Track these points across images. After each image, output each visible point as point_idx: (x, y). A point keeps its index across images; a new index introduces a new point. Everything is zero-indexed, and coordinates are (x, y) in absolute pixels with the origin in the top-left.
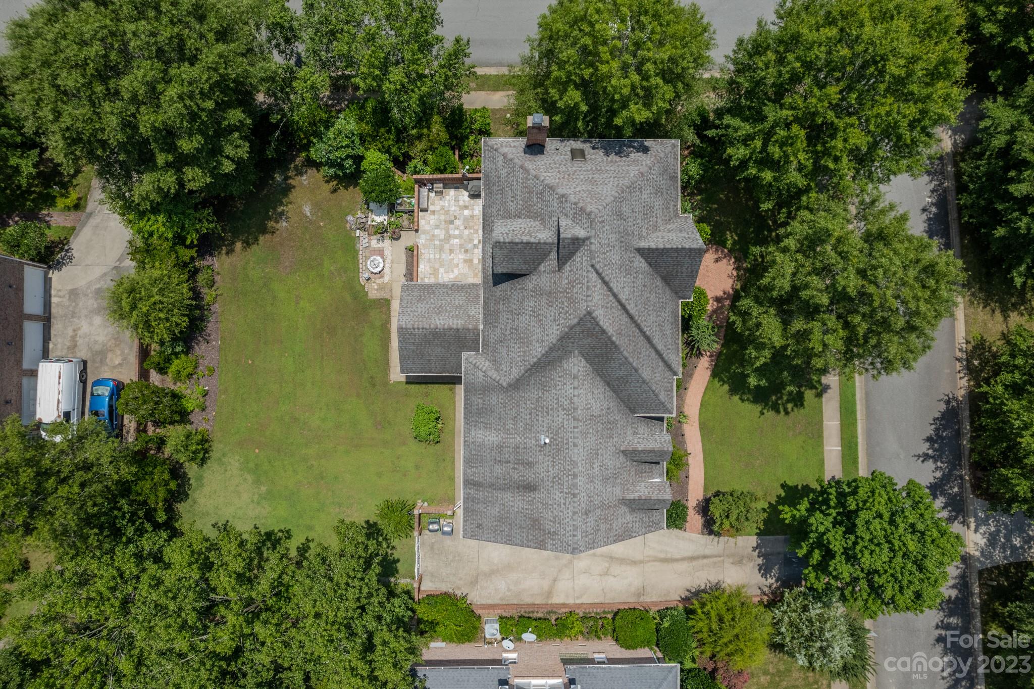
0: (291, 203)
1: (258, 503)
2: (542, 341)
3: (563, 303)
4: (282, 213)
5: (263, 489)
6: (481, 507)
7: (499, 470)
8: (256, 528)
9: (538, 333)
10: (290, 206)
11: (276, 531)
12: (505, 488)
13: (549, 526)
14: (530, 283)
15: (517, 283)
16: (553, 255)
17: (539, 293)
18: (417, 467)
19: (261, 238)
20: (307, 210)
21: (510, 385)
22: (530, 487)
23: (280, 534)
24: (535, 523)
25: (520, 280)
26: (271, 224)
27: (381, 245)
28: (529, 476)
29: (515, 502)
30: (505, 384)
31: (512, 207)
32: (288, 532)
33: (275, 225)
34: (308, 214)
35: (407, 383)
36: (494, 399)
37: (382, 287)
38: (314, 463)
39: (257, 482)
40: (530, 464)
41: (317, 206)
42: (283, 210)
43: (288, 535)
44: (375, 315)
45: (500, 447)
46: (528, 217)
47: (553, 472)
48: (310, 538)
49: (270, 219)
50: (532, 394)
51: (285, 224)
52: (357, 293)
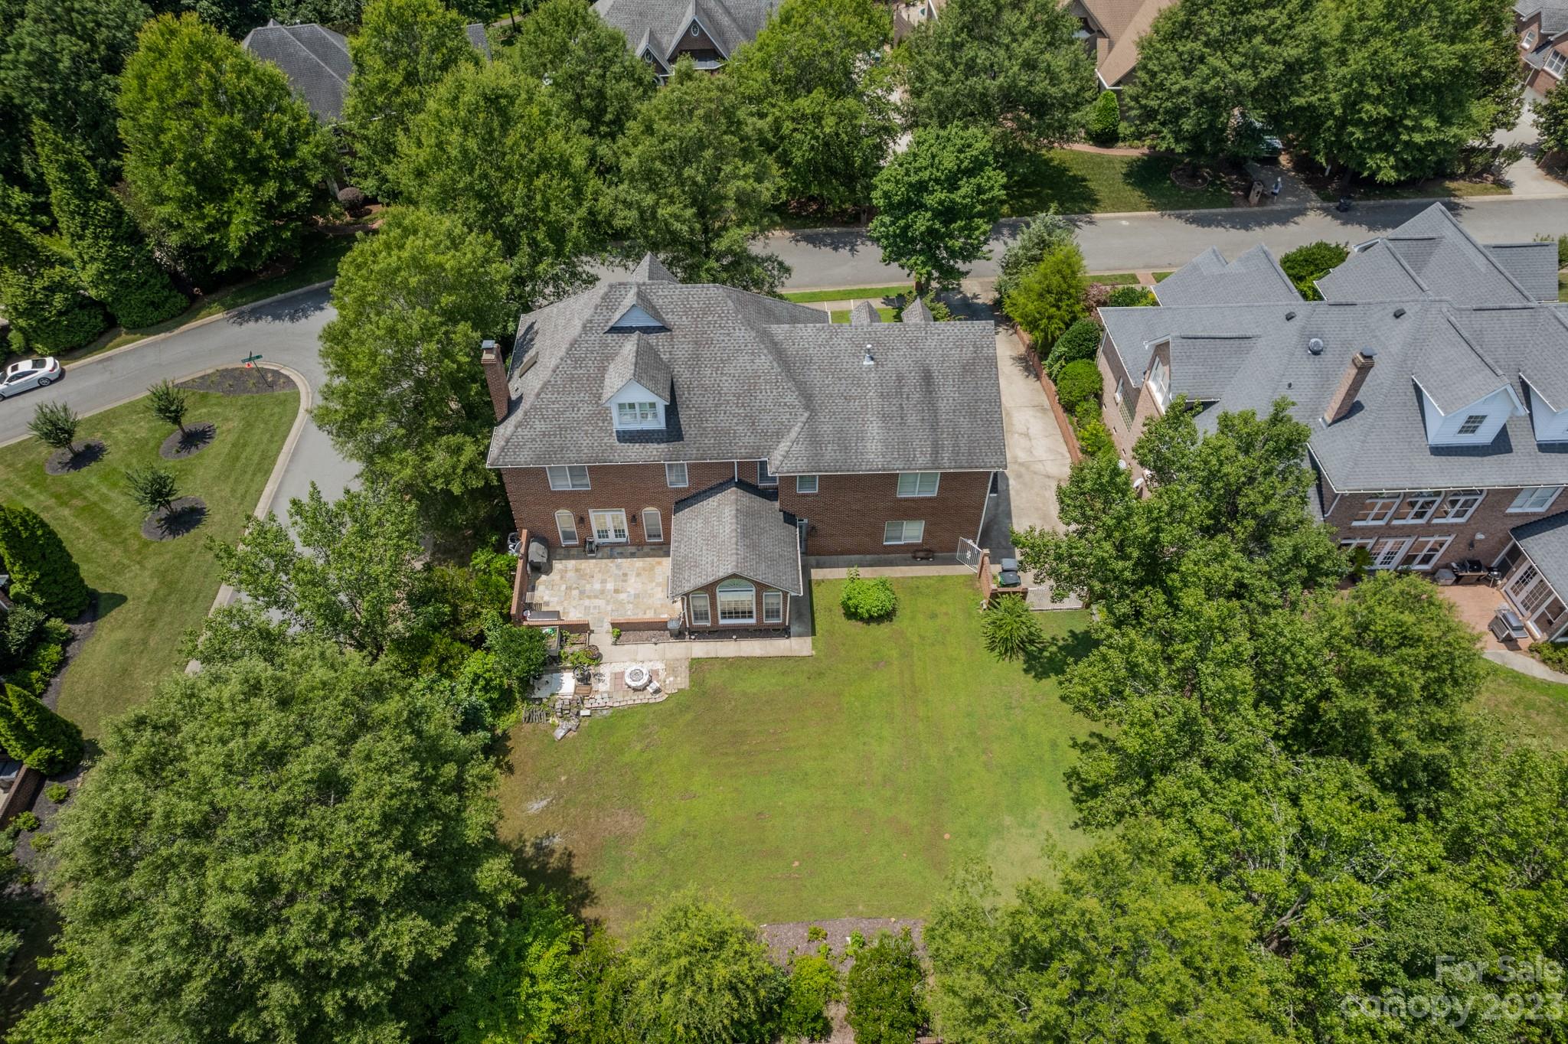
0: (521, 836)
1: (1033, 826)
2: (753, 353)
3: (709, 322)
4: (538, 847)
5: (1008, 820)
6: (963, 442)
7: (912, 419)
8: (1076, 826)
9: (743, 359)
10: (526, 836)
11: (1072, 795)
12: (934, 411)
13: (968, 353)
14: (683, 375)
15: (683, 396)
16: (652, 339)
17: (696, 359)
18: (934, 616)
19: (578, 874)
20: (536, 806)
21: (807, 408)
22: (927, 377)
23: (1075, 788)
24: (967, 369)
25: (678, 392)
26: (554, 862)
27: (607, 678)
28: (913, 379)
29: (948, 396)
30: (806, 415)
31: (586, 410)
32: (1068, 776)
33: (557, 855)
34: (545, 803)
35: (813, 633)
36: (826, 428)
37: (672, 670)
38: (951, 748)
39: (999, 831)
40: (900, 378)
41: (531, 793)
42: (533, 845)
43: (1073, 775)
44: (713, 680)
45: (885, 418)
46: (602, 381)
47: (904, 349)
48: (1071, 743)
49: (544, 866)
50: (816, 378)
51: (557, 840)
52: (680, 703)
